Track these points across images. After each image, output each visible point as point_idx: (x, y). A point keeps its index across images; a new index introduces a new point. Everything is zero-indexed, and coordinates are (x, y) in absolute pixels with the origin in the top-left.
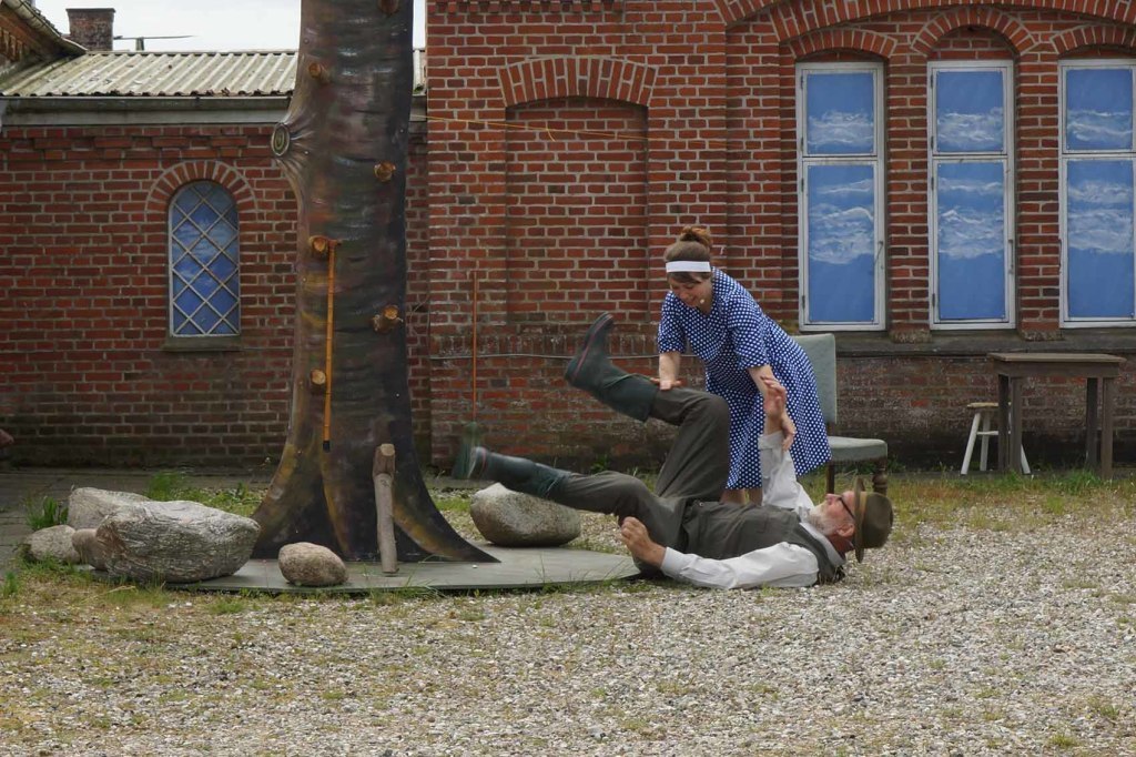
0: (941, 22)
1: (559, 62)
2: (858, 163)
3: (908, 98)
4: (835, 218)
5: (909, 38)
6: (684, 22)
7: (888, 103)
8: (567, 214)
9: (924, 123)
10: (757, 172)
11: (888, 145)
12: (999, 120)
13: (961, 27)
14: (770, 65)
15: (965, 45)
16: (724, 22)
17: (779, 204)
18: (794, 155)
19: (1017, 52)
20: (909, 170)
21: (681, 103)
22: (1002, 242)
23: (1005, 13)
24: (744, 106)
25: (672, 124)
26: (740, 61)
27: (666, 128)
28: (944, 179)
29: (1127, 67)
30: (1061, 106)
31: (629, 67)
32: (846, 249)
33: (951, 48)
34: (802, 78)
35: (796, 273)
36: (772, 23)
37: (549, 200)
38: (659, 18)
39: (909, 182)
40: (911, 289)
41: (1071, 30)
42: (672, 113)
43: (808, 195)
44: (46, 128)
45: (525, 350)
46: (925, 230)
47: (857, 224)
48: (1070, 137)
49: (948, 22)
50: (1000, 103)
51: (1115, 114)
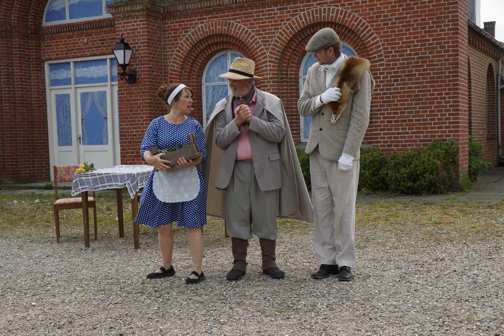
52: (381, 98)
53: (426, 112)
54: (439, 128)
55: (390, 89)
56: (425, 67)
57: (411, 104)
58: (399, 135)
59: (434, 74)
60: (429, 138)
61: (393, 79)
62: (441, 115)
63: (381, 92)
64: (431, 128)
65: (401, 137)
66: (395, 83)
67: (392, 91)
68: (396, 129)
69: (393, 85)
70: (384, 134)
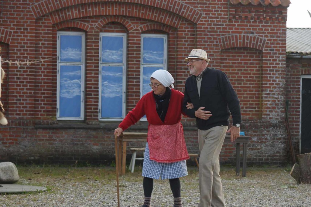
0: (104, 20)
2: (76, 65)
3: (93, 44)
4: (68, 83)
5: (94, 25)
6: (22, 16)
7: (86, 46)
9: (98, 53)
10: (44, 67)
11: (86, 59)
12: (121, 53)
13: (111, 22)
14: (49, 32)
15: (112, 28)
16: (35, 17)
17: (51, 78)
18: (56, 62)
19: (128, 31)
20: (93, 68)
21: (20, 43)
22: (122, 93)
23: (125, 18)
24: (40, 45)
25: (17, 50)
26: (40, 30)
27: (15, 51)
28: (104, 71)
29: (162, 37)
30: (142, 49)
31: (3, 31)
32: (72, 93)
33: (107, 29)
34: (59, 36)
35: (56, 101)
36: (50, 18)
38: (13, 15)
39: (93, 72)
40: (93, 107)
41: (145, 25)
42: (17, 47)
43: (60, 75)
46: (98, 88)
47: (76, 85)
48: (144, 59)
49: (106, 20)
50: (122, 47)
51: (158, 52)
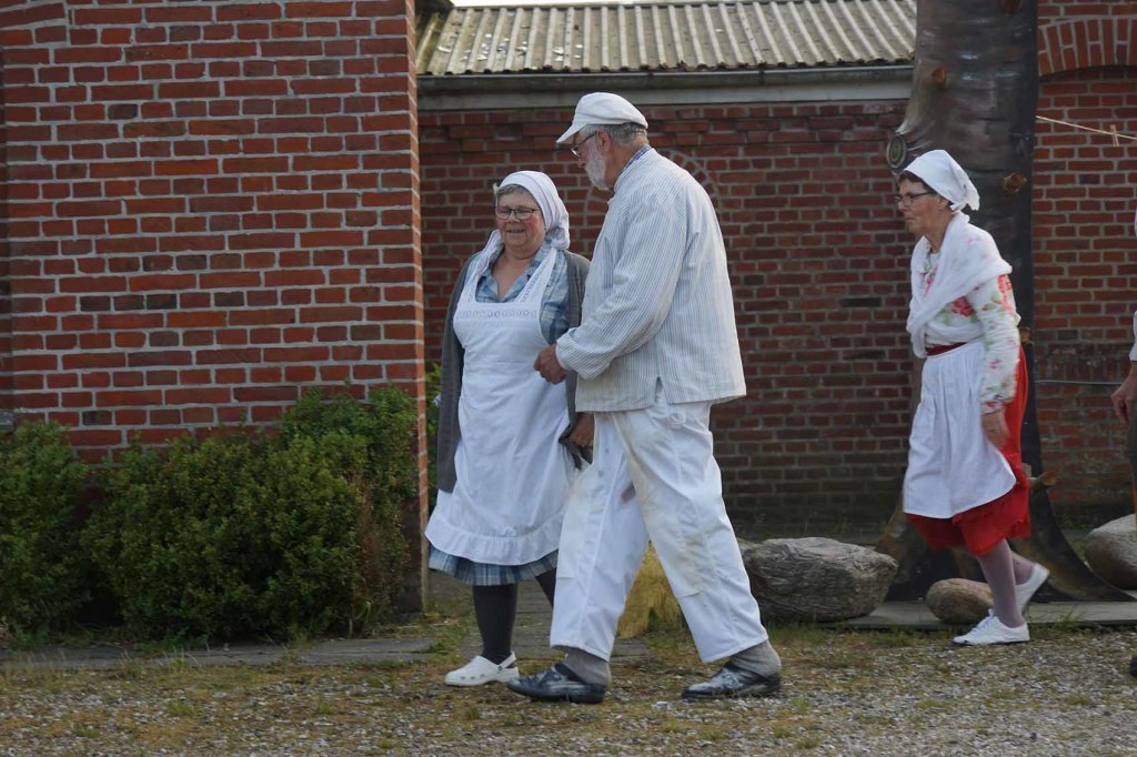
1: (1093, 24)
8: (1103, 210)
37: (1081, 193)
44: (463, 113)
45: (1056, 375)
52: (50, 191)
53: (266, 260)
54: (325, 334)
55: (95, 151)
56: (258, 57)
57: (198, 224)
58: (144, 370)
59: (300, 87)
60: (284, 382)
61: (107, 103)
62: (337, 277)
63: (54, 163)
64: (292, 335)
65: (153, 378)
66: (121, 123)
67: (106, 160)
68: (123, 340)
69: (111, 131)
70: (70, 362)
